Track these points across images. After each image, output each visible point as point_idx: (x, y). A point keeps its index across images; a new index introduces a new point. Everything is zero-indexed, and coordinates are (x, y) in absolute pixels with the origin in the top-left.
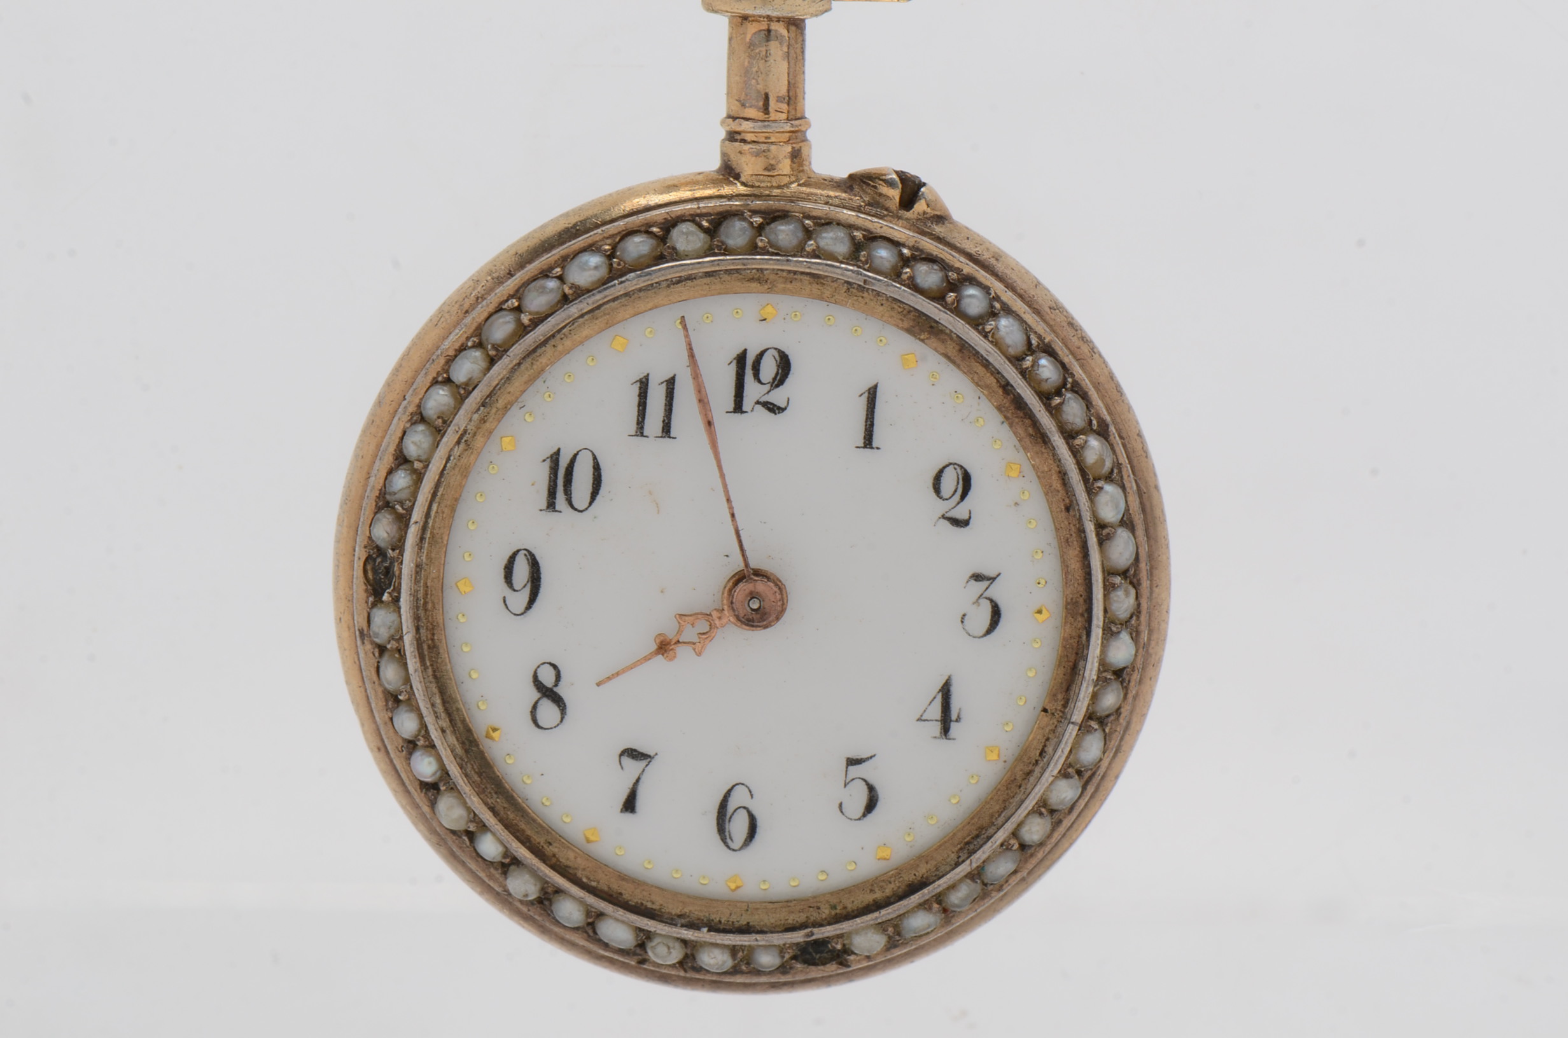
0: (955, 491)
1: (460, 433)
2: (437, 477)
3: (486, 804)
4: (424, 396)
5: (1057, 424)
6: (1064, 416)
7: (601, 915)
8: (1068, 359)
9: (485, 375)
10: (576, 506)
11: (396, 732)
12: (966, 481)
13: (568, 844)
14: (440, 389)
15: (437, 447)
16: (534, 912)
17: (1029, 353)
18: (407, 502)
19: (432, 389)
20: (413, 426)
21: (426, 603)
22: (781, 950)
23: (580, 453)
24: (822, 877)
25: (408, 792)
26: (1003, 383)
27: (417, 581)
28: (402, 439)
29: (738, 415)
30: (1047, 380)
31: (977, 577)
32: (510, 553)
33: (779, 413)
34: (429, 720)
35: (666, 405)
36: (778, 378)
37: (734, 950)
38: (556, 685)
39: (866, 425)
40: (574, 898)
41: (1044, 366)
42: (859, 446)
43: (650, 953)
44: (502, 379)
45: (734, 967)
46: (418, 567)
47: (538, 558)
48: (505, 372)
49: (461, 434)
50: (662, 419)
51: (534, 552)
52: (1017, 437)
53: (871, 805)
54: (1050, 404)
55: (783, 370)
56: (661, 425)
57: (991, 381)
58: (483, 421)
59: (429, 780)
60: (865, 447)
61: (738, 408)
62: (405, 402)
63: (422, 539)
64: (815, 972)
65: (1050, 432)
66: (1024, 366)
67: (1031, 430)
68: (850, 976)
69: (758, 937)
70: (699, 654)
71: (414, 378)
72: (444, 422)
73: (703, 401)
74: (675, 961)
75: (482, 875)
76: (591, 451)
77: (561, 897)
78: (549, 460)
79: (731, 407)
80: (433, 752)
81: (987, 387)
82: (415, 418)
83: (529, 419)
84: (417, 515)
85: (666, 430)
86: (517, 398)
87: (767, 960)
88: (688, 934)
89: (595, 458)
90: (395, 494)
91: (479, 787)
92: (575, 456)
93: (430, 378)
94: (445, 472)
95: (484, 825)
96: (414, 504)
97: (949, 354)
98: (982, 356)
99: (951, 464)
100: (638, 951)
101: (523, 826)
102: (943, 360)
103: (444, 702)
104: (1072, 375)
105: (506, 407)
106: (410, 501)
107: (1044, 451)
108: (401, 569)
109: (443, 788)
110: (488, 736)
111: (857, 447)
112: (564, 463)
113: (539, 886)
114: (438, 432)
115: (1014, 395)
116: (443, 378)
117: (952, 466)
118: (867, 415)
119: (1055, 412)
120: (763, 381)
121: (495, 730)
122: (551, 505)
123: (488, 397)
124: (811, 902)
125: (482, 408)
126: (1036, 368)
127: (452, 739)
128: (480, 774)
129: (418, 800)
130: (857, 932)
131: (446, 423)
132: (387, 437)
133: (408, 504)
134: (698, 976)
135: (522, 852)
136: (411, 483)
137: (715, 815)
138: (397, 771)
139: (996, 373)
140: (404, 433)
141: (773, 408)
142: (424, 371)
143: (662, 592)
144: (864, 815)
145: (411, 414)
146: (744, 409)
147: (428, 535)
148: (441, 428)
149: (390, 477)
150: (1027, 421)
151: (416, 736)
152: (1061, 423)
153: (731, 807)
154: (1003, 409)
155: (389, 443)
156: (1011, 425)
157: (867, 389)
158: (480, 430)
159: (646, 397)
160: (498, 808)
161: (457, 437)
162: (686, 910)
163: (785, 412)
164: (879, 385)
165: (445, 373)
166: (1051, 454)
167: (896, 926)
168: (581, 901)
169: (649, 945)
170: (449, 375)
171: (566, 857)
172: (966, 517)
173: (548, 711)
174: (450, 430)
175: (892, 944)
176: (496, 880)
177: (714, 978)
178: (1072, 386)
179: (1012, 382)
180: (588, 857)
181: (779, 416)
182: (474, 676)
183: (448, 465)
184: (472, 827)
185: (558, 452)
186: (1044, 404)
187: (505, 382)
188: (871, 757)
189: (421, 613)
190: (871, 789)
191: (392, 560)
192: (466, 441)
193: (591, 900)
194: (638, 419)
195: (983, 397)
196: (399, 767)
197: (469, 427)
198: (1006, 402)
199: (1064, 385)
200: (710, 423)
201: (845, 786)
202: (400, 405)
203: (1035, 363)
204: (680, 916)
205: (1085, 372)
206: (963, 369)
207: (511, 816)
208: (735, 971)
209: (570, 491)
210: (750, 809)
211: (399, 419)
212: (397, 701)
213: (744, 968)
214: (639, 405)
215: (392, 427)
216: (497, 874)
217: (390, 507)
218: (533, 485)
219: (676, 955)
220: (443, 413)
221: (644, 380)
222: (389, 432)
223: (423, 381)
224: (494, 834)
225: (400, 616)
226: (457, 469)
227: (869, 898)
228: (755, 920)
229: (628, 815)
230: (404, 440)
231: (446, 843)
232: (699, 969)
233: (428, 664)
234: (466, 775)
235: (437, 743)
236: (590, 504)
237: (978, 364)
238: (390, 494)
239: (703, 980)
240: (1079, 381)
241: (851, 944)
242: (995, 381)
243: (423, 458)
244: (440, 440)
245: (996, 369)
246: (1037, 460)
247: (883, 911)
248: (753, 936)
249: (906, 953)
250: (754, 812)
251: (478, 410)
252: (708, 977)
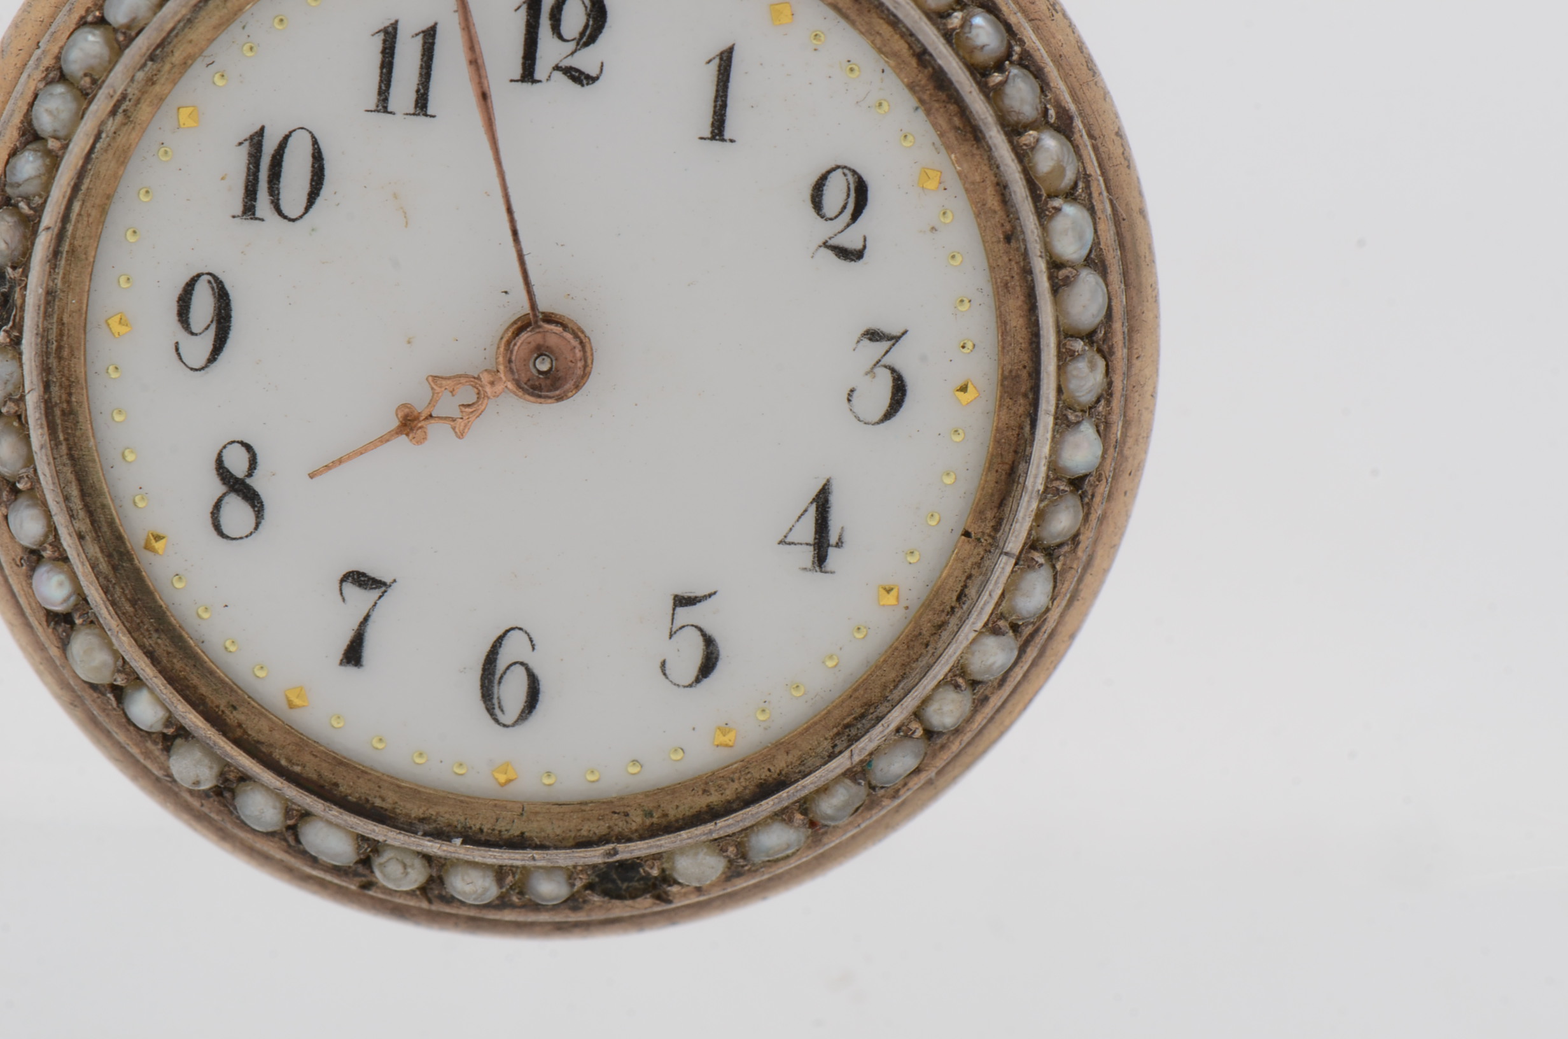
0: (844, 207)
1: (116, 98)
2: (80, 163)
3: (141, 647)
4: (65, 43)
5: (995, 112)
6: (1007, 102)
7: (306, 815)
8: (1016, 19)
9: (155, 14)
10: (286, 211)
11: (12, 537)
12: (861, 193)
13: (261, 711)
14: (90, 32)
15: (82, 117)
16: (210, 808)
17: (959, 7)
18: (37, 198)
19: (77, 34)
20: (49, 87)
21: (60, 348)
22: (571, 874)
23: (294, 134)
24: (633, 770)
25: (28, 625)
26: (918, 50)
27: (47, 315)
28: (31, 105)
29: (527, 86)
30: (983, 47)
31: (873, 335)
32: (187, 279)
33: (588, 84)
34: (60, 520)
35: (421, 67)
36: (588, 32)
37: (500, 873)
38: (250, 475)
39: (715, 107)
40: (267, 788)
41: (979, 27)
42: (705, 136)
43: (378, 874)
44: (179, 21)
45: (501, 897)
46: (50, 295)
47: (228, 286)
48: (184, 11)
49: (118, 101)
50: (415, 88)
51: (222, 277)
52: (936, 129)
53: (708, 666)
54: (986, 83)
55: (595, 20)
56: (413, 96)
57: (900, 46)
58: (151, 81)
59: (59, 609)
60: (713, 138)
61: (528, 74)
62: (38, 52)
63: (56, 253)
64: (620, 908)
65: (985, 124)
66: (950, 27)
67: (957, 121)
68: (673, 916)
69: (537, 854)
70: (461, 435)
71: (53, 17)
72: (94, 81)
73: (476, 63)
74: (414, 886)
75: (134, 750)
76: (310, 132)
77: (248, 787)
78: (247, 144)
79: (517, 72)
80: (65, 567)
81: (895, 55)
82: (51, 75)
83: (220, 82)
84: (50, 218)
85: (422, 104)
86: (202, 51)
87: (550, 888)
88: (434, 847)
89: (315, 142)
90: (19, 185)
91: (131, 622)
92: (286, 138)
93: (75, 17)
94: (93, 156)
95: (138, 678)
96: (45, 202)
97: (841, 5)
98: (888, 10)
99: (838, 167)
100: (361, 869)
101: (195, 680)
102: (831, 13)
103: (83, 494)
104: (1021, 42)
105: (185, 63)
106: (40, 196)
107: (975, 152)
108: (24, 297)
109: (78, 621)
110: (148, 547)
111: (702, 138)
112: (269, 147)
113: (216, 770)
114: (85, 97)
115: (933, 68)
116: (95, 17)
117: (839, 171)
118: (717, 91)
119: (993, 95)
120: (566, 36)
121: (158, 538)
122: (249, 210)
123: (158, 46)
124: (615, 806)
125: (150, 63)
126: (967, 30)
127: (94, 550)
128: (133, 603)
129: (43, 638)
130: (682, 851)
131: (96, 83)
132: (11, 101)
133: (37, 200)
134: (448, 909)
135: (192, 719)
136: (43, 170)
137: (479, 672)
138: (13, 595)
139: (909, 36)
140: (36, 96)
141: (579, 77)
142: (67, 7)
143: (409, 342)
144: (698, 680)
145: (47, 69)
146: (537, 76)
147: (66, 247)
148: (89, 91)
149: (12, 161)
150: (952, 108)
151: (42, 544)
152: (1001, 111)
153: (502, 662)
154: (917, 88)
155: (14, 111)
156: (928, 112)
157: (718, 52)
158: (146, 96)
159: (392, 55)
160: (159, 652)
161: (112, 104)
162: (432, 811)
163: (597, 83)
164: (735, 48)
165: (98, 10)
166: (986, 157)
167: (739, 845)
168: (276, 794)
169: (377, 861)
170: (103, 14)
171: (257, 728)
172: (859, 246)
173: (237, 513)
174: (102, 94)
175: (734, 871)
176: (154, 760)
177: (472, 913)
178: (1021, 59)
179: (931, 49)
180: (289, 730)
181: (587, 88)
182: (130, 457)
183: (98, 146)
184: (120, 681)
185: (261, 132)
186: (978, 83)
187: (185, 26)
188: (710, 595)
189: (53, 361)
190: (709, 641)
191: (13, 284)
192: (124, 111)
193: (292, 792)
194: (380, 87)
195: (888, 70)
196: (16, 588)
197: (129, 90)
198: (922, 78)
199: (1008, 55)
200: (484, 96)
201: (671, 636)
202: (30, 56)
203: (966, 23)
204: (422, 820)
205: (1041, 39)
206: (860, 27)
207: (178, 665)
208: (502, 903)
209: (278, 189)
210: (531, 665)
211: (29, 76)
212: (15, 492)
213: (515, 899)
214: (382, 66)
215: (19, 88)
216: (156, 750)
217: (11, 205)
218: (223, 179)
219: (416, 876)
220: (92, 68)
221: (390, 29)
222: (14, 94)
223: (66, 20)
224: (152, 691)
225: (21, 366)
226: (111, 152)
227: (701, 802)
228: (532, 829)
229: (351, 670)
230: (35, 107)
231: (83, 703)
232: (449, 900)
233: (61, 437)
234: (114, 603)
235: (71, 553)
236: (307, 209)
237: (881, 21)
238: (12, 185)
239: (456, 916)
240: (1031, 51)
241: (673, 868)
242: (906, 46)
243: (62, 134)
244: (86, 109)
245: (908, 29)
246: (965, 166)
247: (721, 823)
248: (530, 853)
249: (756, 886)
250: (537, 671)
251: (144, 65)
252: (463, 911)
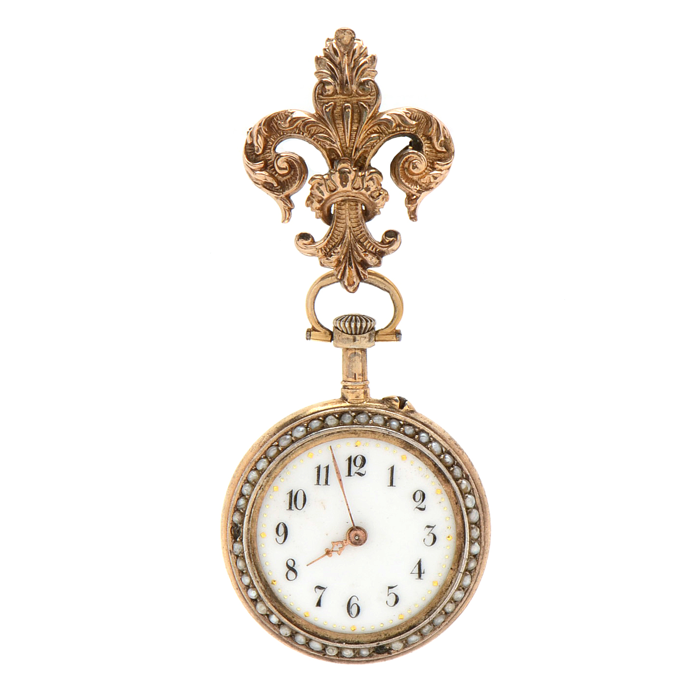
0: (420, 499)
1: (260, 486)
2: (253, 500)
3: (272, 605)
4: (248, 474)
5: (452, 476)
6: (454, 474)
7: (311, 640)
8: (455, 455)
9: (268, 467)
10: (298, 508)
11: (243, 583)
12: (424, 495)
13: (300, 617)
14: (254, 472)
15: (253, 491)
16: (289, 640)
17: (442, 454)
19: (251, 472)
20: (245, 484)
21: (251, 541)
22: (369, 649)
23: (299, 491)
24: (382, 625)
25: (247, 602)
26: (434, 464)
27: (248, 534)
28: (242, 488)
29: (349, 477)
30: (448, 462)
31: (428, 527)
32: (277, 524)
34: (253, 578)
35: (326, 475)
36: (362, 465)
37: (354, 650)
38: (294, 566)
39: (391, 479)
40: (302, 635)
41: (447, 458)
43: (327, 652)
44: (273, 468)
45: (354, 655)
46: (248, 529)
47: (287, 525)
48: (274, 466)
50: (325, 479)
51: (285, 523)
52: (439, 481)
53: (397, 602)
54: (450, 470)
55: (363, 462)
56: (325, 481)
57: (430, 463)
58: (268, 482)
59: (254, 598)
60: (391, 486)
61: (349, 475)
62: (242, 477)
63: (249, 520)
64: (380, 656)
65: (450, 479)
66: (441, 458)
67: (444, 479)
68: (391, 657)
69: (362, 645)
70: (339, 555)
71: (245, 469)
72: (255, 482)
73: (338, 473)
74: (335, 654)
75: (272, 628)
76: (303, 490)
77: (298, 634)
78: (289, 494)
79: (347, 474)
80: (255, 589)
81: (429, 465)
82: (246, 482)
83: (282, 480)
84: (247, 513)
85: (327, 483)
86: (278, 474)
87: (365, 653)
88: (339, 645)
89: (304, 492)
90: (240, 506)
91: (270, 599)
92: (297, 492)
93: (250, 469)
94: (256, 499)
95: (272, 612)
96: (246, 509)
97: (417, 455)
98: (427, 455)
99: (418, 490)
100: (323, 651)
101: (284, 612)
102: (415, 457)
103: (258, 573)
104: (457, 461)
105: (275, 477)
107: (448, 485)
108: (243, 531)
109: (258, 601)
110: (272, 583)
111: (388, 486)
112: (294, 495)
113: (290, 632)
114: (253, 486)
115: (438, 468)
116: (254, 468)
118: (391, 476)
119: (451, 473)
120: (357, 466)
121: (274, 581)
122: (290, 508)
123: (269, 474)
124: (378, 634)
126: (445, 459)
127: (261, 585)
128: (270, 596)
129: (250, 605)
130: (393, 642)
131: (256, 483)
132: (237, 488)
133: (244, 509)
134: (342, 659)
135: (285, 620)
136: (245, 502)
137: (346, 606)
138: (243, 595)
139: (432, 461)
140: (242, 486)
141: (361, 474)
142: (248, 466)
143: (327, 535)
144: (395, 605)
145: (244, 480)
146: (351, 475)
147: (251, 519)
149: (238, 501)
150: (443, 476)
151: (249, 584)
153: (351, 604)
154: (435, 472)
155: (238, 490)
156: (437, 477)
157: (391, 467)
158: (267, 485)
159: (319, 472)
160: (276, 606)
162: (338, 637)
163: (365, 475)
164: (394, 466)
166: (450, 486)
167: (406, 640)
168: (304, 636)
169: (327, 649)
170: (256, 467)
171: (299, 621)
172: (424, 507)
173: (291, 575)
174: (257, 485)
175: (405, 646)
176: (276, 630)
177: (348, 659)
178: (457, 464)
179: (437, 463)
180: (306, 621)
181: (363, 477)
182: (267, 564)
183: (257, 496)
184: (268, 613)
185: (292, 491)
186: (448, 470)
188: (395, 586)
189: (250, 544)
190: (396, 596)
191: (240, 527)
192: (262, 488)
193: (307, 635)
194: (317, 479)
195: (428, 468)
196: (244, 594)
197: (263, 484)
198: (436, 470)
199: (454, 464)
200: (340, 480)
201: (388, 595)
202: (240, 478)
203: (444, 457)
204: (336, 639)
205: (461, 459)
206: (421, 460)
207: (281, 609)
208: (354, 657)
209: (296, 503)
210: (358, 604)
211: (241, 482)
212: (243, 573)
213: (357, 656)
214: (317, 475)
215: (238, 485)
216: (277, 628)
217: (238, 511)
218: (284, 502)
219: (335, 652)
220: (255, 480)
221: (319, 467)
223: (248, 470)
224: (275, 615)
225: (243, 545)
226: (260, 498)
227: (397, 631)
228: (360, 640)
229: (318, 607)
231: (260, 619)
232: (343, 657)
233: (252, 560)
234: (266, 596)
235: (256, 586)
236: (303, 507)
237: (426, 458)
238: (238, 506)
239: (344, 660)
240: (459, 462)
241: (392, 646)
242: (432, 463)
243: (249, 494)
244: (254, 489)
245: (432, 459)
246: (446, 488)
247: (402, 636)
248: (360, 645)
249: (410, 649)
250: (359, 605)
251: (266, 478)
252: (346, 659)
